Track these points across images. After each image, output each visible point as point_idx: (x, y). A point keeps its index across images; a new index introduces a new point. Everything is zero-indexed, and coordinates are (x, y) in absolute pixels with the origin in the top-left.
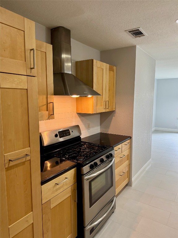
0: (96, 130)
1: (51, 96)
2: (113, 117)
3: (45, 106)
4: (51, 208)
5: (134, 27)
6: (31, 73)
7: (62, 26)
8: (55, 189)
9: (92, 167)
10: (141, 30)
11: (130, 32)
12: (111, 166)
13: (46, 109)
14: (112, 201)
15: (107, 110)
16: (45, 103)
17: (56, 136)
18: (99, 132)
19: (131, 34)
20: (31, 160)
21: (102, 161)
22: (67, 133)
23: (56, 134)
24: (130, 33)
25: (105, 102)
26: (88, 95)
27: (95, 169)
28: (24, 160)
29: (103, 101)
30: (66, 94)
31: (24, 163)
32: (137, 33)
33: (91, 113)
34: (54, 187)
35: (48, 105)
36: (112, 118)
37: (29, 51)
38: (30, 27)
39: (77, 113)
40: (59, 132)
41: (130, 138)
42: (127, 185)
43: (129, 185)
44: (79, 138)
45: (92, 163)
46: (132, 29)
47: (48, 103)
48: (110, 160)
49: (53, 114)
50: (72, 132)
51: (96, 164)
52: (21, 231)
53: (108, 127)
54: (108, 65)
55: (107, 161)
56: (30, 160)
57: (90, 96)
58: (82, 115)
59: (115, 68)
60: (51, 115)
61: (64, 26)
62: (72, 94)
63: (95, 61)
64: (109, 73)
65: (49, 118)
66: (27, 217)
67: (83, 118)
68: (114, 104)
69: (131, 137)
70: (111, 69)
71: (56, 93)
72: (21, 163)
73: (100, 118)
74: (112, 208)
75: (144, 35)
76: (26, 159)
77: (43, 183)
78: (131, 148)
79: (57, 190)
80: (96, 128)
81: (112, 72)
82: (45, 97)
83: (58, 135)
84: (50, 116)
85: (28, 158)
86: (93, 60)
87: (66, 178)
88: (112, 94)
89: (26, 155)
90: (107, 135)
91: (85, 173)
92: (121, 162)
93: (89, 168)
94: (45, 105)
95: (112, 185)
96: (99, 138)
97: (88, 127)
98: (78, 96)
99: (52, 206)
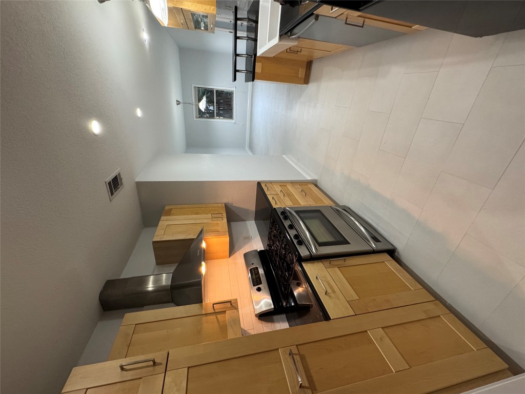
0: (252, 227)
1: (204, 308)
2: (234, 205)
3: (218, 316)
4: (358, 298)
5: (105, 190)
6: (161, 364)
7: (99, 294)
8: (332, 295)
9: (301, 243)
10: (109, 178)
11: (112, 194)
12: (297, 212)
13: (223, 315)
14: (338, 210)
15: (225, 215)
16: (215, 316)
17: (259, 290)
18: (253, 222)
19: (115, 192)
20: (297, 343)
21: (291, 227)
22: (255, 272)
23: (257, 290)
24: (115, 194)
25: (213, 219)
26: (201, 249)
27: (303, 237)
28: (297, 358)
29: (212, 222)
30: (199, 284)
31: (303, 358)
32: (115, 184)
33: (228, 239)
34: (330, 297)
35: (216, 311)
36: (235, 207)
37: (124, 372)
38: (81, 378)
39: (229, 257)
40: (254, 285)
41: (259, 184)
42: (316, 186)
43: (315, 183)
44: (261, 254)
45: (295, 241)
46: (108, 192)
47: (213, 312)
48: (289, 214)
49: (231, 302)
50: (253, 264)
51: (297, 237)
52: (396, 347)
53: (246, 211)
54: (163, 218)
55: (291, 218)
56: (297, 346)
57: (204, 245)
58: (232, 250)
59: (167, 208)
60: (231, 304)
61: (99, 292)
62: (200, 275)
63: (156, 239)
64: (173, 215)
65: (236, 308)
66: (376, 339)
67: (236, 247)
68: (216, 205)
69: (258, 182)
70: (169, 213)
71: (199, 299)
72: (302, 362)
73: (235, 222)
74: (347, 212)
75: (119, 174)
76: (296, 354)
77: (327, 317)
78: (271, 182)
79: (334, 292)
80: (249, 227)
81: (172, 212)
82: (204, 318)
83: (258, 286)
84: (233, 307)
85: (295, 351)
86: (154, 242)
87: (317, 278)
88: (203, 209)
89: (290, 354)
90: (257, 212)
91: (308, 253)
92: (290, 195)
93: (301, 246)
94: (217, 318)
95: (319, 211)
96: (261, 221)
97: (248, 239)
98: (203, 263)
99: (355, 297)
